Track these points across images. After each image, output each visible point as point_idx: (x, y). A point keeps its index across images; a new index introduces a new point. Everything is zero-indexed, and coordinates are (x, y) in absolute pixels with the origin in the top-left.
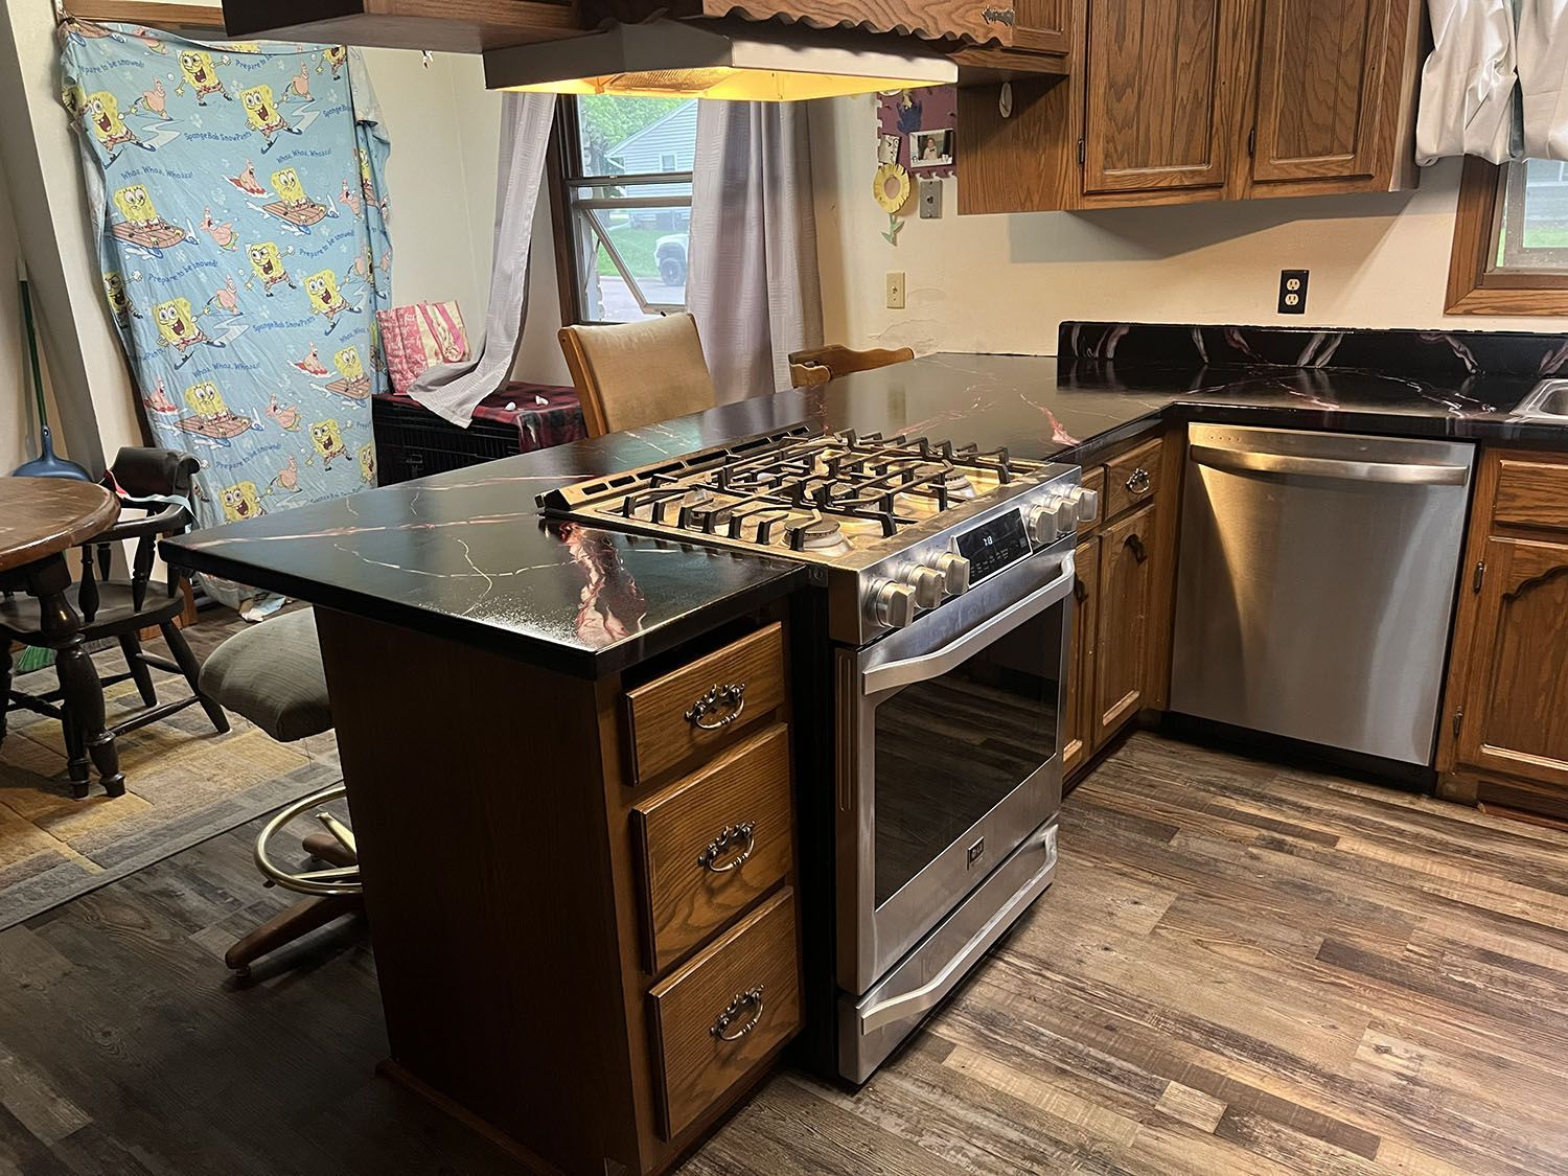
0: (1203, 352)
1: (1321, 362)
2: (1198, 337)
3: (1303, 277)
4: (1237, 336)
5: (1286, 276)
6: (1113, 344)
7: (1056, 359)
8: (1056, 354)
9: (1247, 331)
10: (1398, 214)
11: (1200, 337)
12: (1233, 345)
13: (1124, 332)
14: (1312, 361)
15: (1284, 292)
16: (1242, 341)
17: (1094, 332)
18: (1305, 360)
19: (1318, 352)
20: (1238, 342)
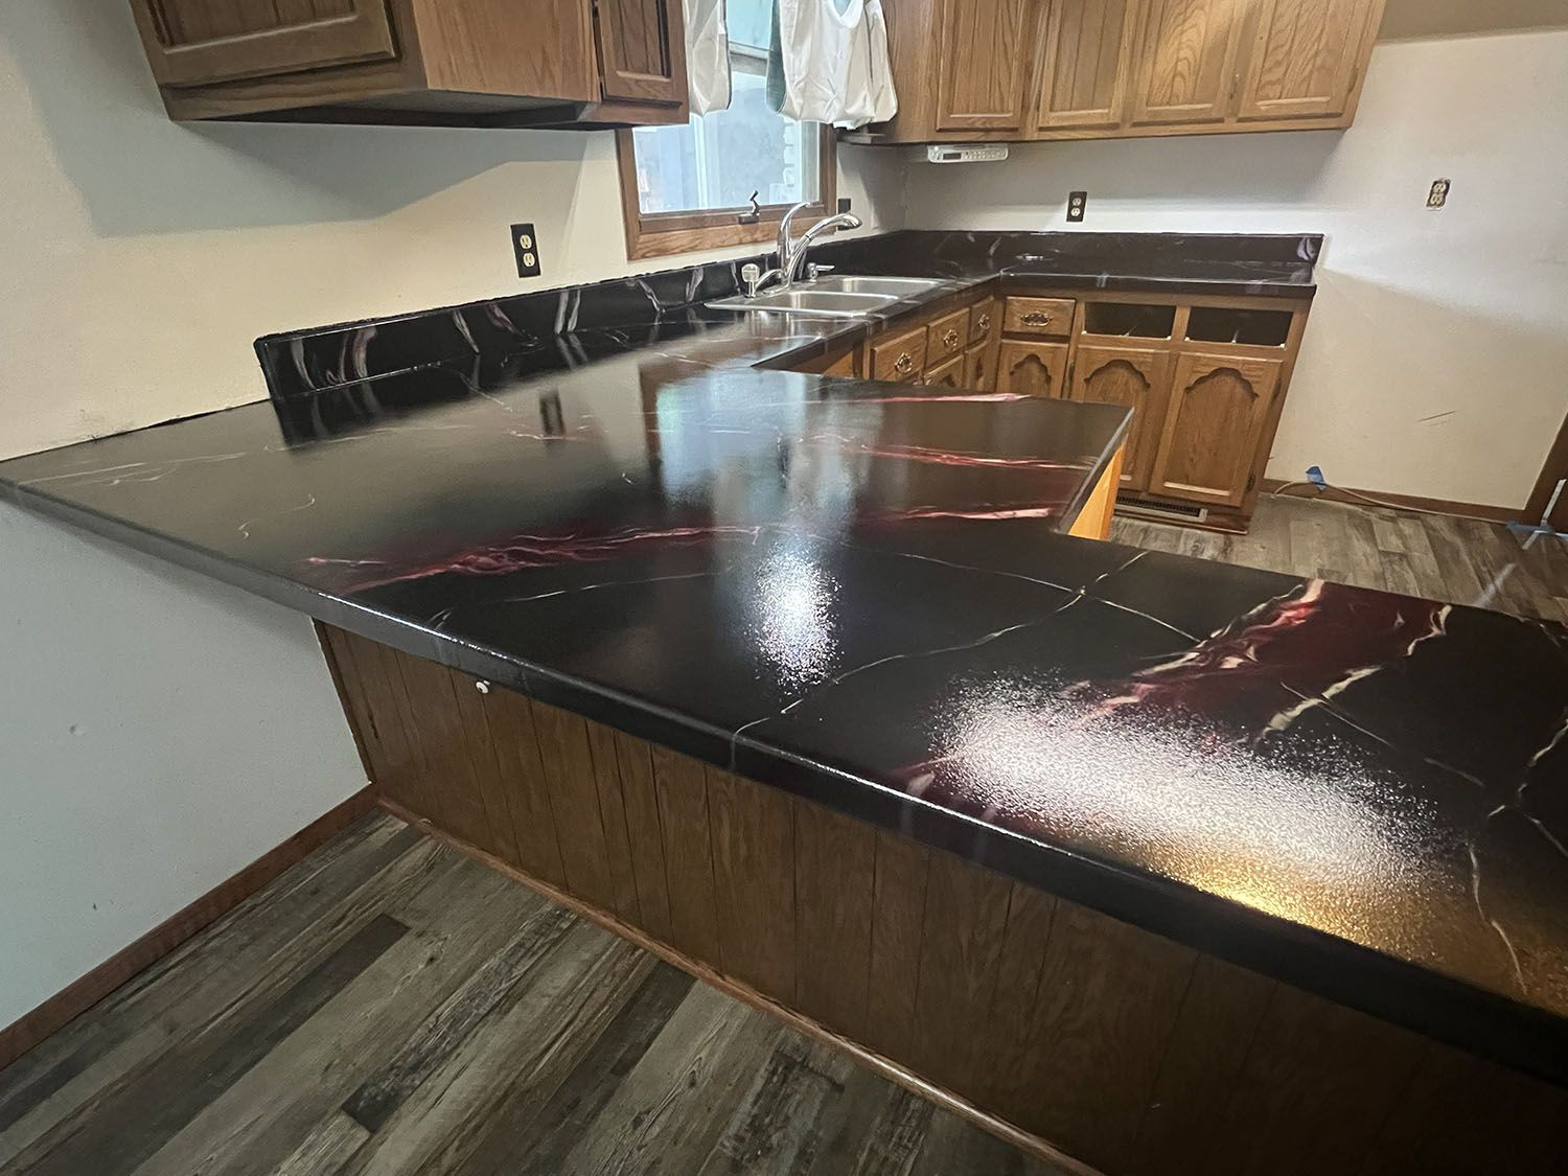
0: (471, 340)
1: (572, 326)
2: (460, 322)
3: (528, 229)
4: (499, 313)
5: (518, 231)
6: (361, 357)
7: (270, 407)
8: (267, 395)
9: (504, 303)
10: (580, 157)
11: (462, 320)
12: (498, 324)
13: (371, 334)
14: (565, 326)
15: (520, 252)
16: (505, 317)
17: (328, 345)
18: (559, 328)
19: (568, 316)
20: (501, 319)
